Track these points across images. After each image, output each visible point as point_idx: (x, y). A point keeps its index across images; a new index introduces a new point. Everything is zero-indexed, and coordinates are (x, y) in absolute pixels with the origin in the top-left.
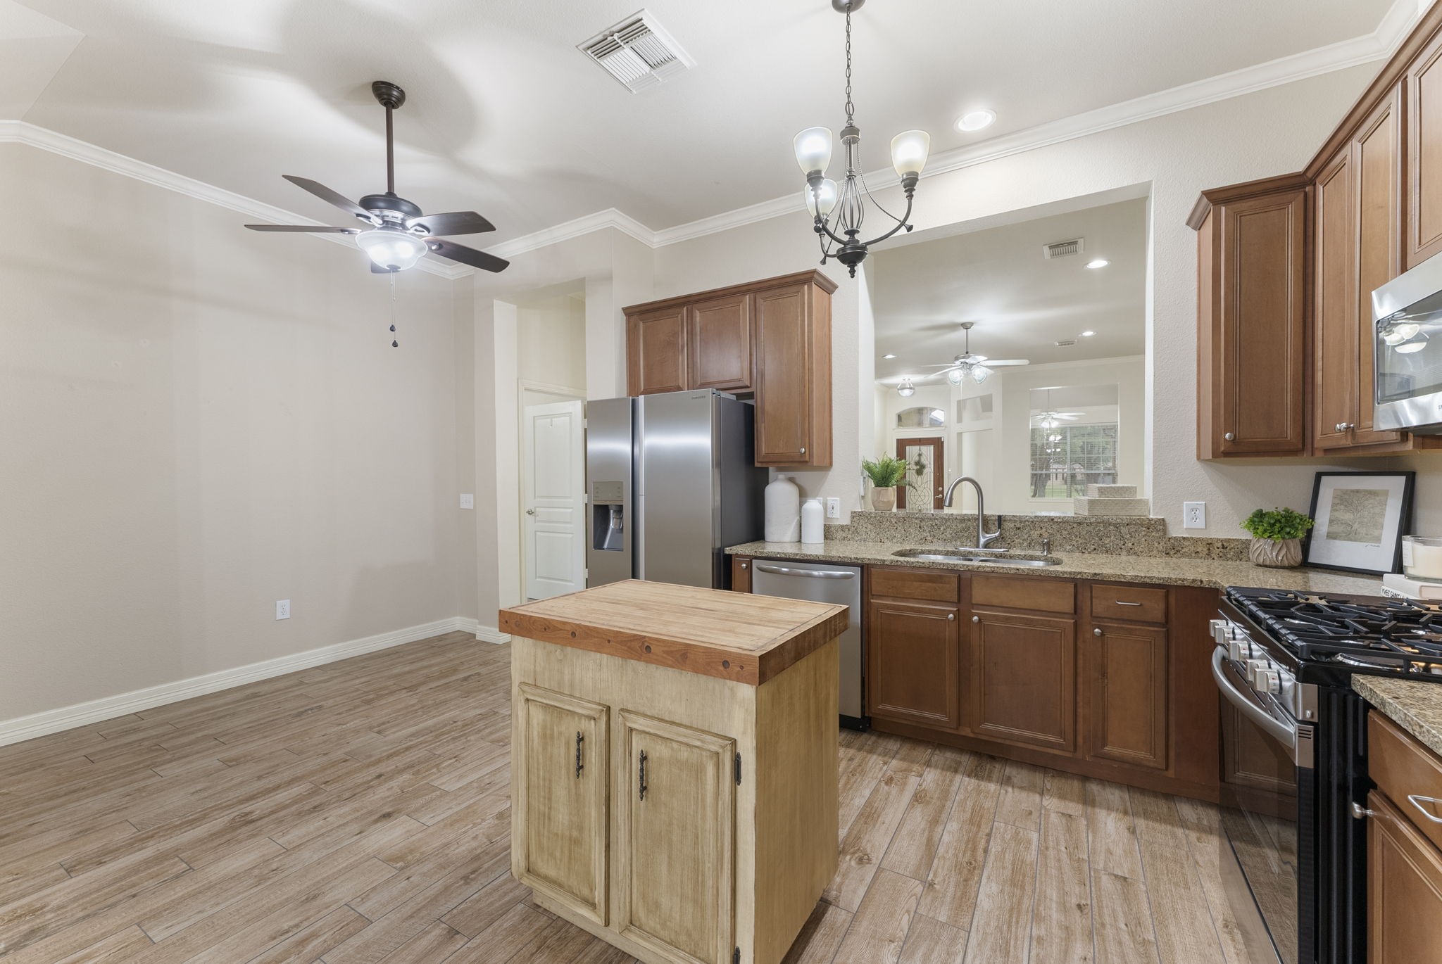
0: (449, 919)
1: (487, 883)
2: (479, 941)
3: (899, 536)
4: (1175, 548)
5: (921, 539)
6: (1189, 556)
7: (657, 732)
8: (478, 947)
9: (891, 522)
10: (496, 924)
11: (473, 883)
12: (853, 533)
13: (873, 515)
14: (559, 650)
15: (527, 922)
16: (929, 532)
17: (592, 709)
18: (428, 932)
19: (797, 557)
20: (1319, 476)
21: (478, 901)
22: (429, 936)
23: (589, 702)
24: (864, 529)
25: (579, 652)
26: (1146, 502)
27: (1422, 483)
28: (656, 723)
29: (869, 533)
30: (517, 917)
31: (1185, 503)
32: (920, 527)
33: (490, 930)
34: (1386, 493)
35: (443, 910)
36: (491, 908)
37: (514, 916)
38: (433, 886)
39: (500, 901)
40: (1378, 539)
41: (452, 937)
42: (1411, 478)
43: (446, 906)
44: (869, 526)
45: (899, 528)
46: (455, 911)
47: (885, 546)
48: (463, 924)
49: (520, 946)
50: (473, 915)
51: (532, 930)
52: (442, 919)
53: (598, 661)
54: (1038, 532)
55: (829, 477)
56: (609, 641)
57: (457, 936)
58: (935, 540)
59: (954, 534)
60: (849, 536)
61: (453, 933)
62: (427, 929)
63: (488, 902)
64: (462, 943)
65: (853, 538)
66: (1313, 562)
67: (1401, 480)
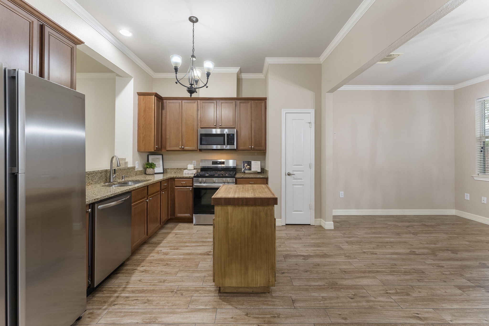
0: (292, 306)
1: (275, 309)
2: (289, 294)
4: (136, 173)
8: (290, 293)
10: (282, 295)
11: (278, 313)
15: (276, 290)
18: (299, 306)
20: (148, 155)
21: (281, 306)
22: (300, 305)
27: (164, 156)
30: (277, 293)
31: (136, 162)
33: (285, 295)
34: (160, 158)
35: (292, 311)
36: (280, 300)
37: (277, 294)
38: (290, 322)
39: (276, 301)
40: (160, 167)
41: (295, 300)
42: (162, 155)
43: (290, 311)
46: (289, 307)
48: (290, 302)
49: (282, 286)
50: (286, 302)
51: (277, 287)
52: (294, 308)
57: (293, 299)
61: (294, 301)
62: (300, 308)
63: (279, 303)
64: (293, 297)
66: (155, 172)
67: (161, 156)
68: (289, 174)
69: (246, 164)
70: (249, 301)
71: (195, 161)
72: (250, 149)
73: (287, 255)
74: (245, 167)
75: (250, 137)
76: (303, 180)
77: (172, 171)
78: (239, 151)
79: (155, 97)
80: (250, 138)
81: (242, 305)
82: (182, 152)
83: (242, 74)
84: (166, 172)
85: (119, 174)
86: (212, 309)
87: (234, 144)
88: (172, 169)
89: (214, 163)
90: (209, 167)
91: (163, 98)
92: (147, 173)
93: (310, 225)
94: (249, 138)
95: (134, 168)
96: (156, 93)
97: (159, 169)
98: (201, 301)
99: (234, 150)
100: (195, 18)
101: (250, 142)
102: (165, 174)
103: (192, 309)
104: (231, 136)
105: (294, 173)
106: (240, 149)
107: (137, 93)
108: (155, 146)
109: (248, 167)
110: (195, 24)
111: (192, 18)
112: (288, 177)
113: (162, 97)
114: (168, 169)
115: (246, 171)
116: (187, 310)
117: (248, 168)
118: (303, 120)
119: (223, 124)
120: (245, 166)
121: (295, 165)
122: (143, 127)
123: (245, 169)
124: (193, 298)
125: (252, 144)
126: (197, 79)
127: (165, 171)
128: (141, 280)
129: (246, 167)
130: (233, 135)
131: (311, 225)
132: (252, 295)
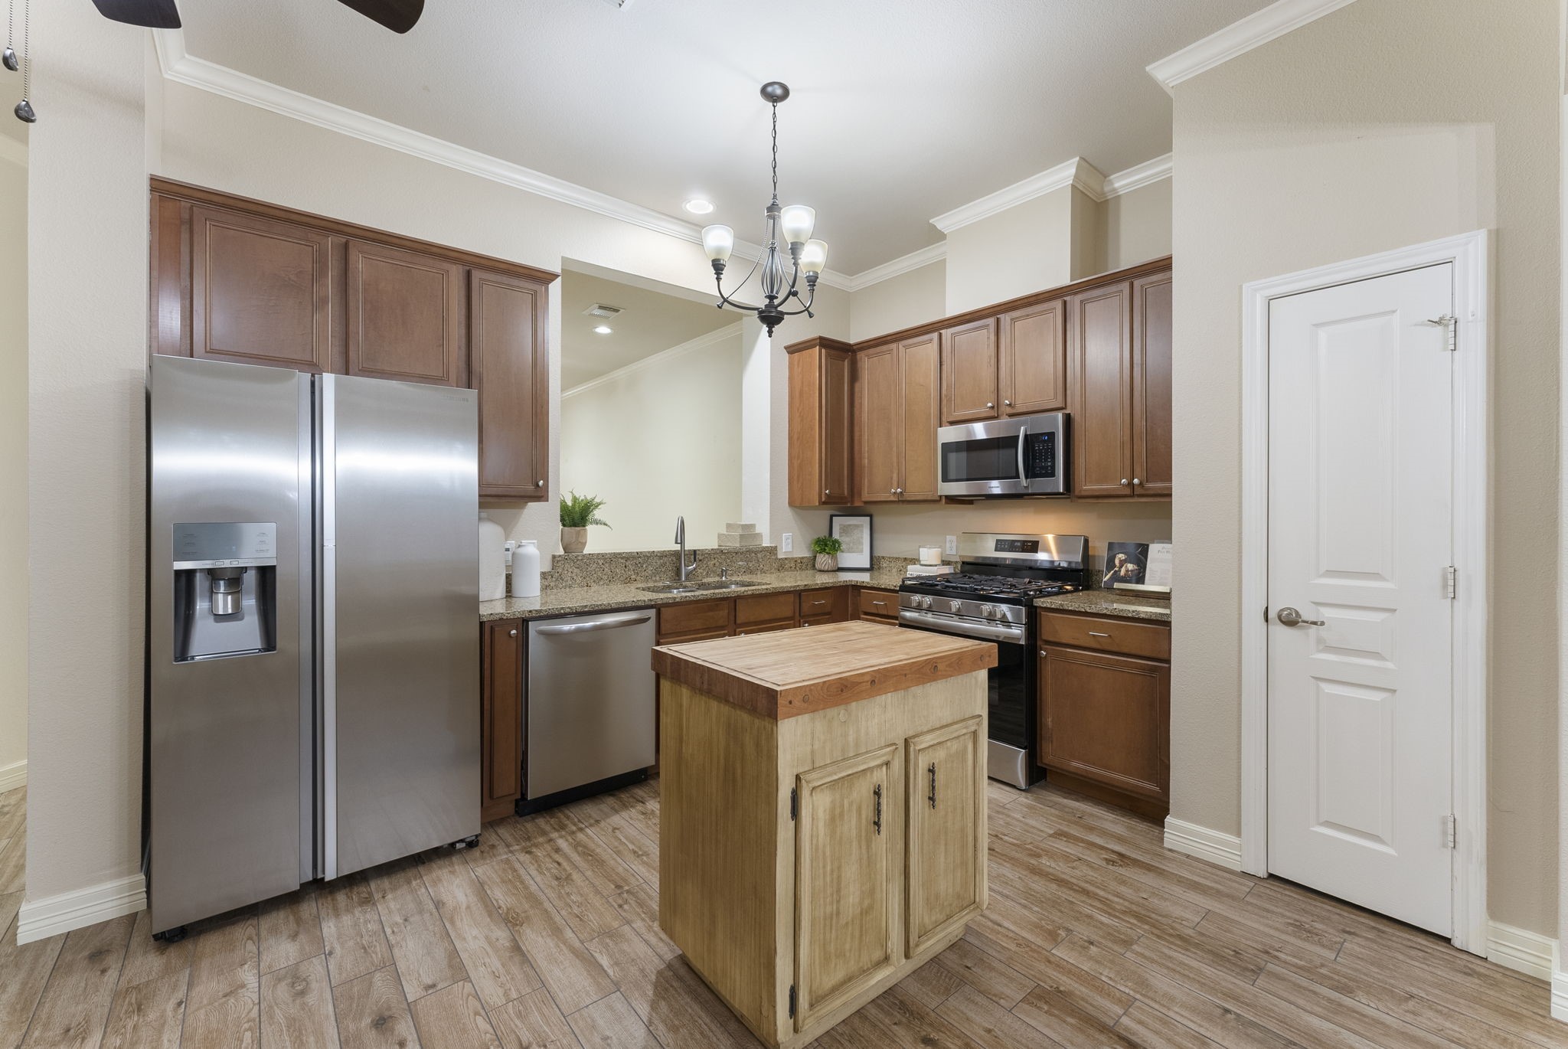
3: (606, 577)
4: (782, 565)
5: (627, 578)
6: (787, 570)
7: (939, 741)
9: (598, 563)
12: (557, 580)
13: (580, 558)
14: (842, 712)
16: (634, 570)
17: (884, 755)
19: (586, 610)
20: (832, 517)
23: (881, 748)
24: (570, 574)
25: (865, 702)
26: (759, 535)
27: (876, 519)
28: (938, 732)
29: (575, 578)
31: (784, 535)
32: (625, 567)
34: (862, 526)
40: (862, 551)
42: (871, 516)
44: (576, 570)
45: (606, 569)
47: (593, 589)
53: (883, 703)
54: (713, 562)
55: (523, 516)
56: (905, 675)
58: (638, 578)
59: (654, 571)
60: (552, 584)
65: (557, 586)
66: (840, 566)
67: (868, 519)
68: (1291, 620)
69: (1122, 556)
70: (698, 1036)
71: (954, 538)
72: (1128, 491)
73: (1061, 992)
74: (1115, 566)
75: (1127, 438)
76: (1390, 665)
77: (892, 564)
78: (1080, 501)
79: (823, 351)
80: (1128, 446)
81: (674, 1029)
82: (901, 506)
83: (1112, 177)
84: (879, 569)
85: (717, 564)
86: (612, 981)
87: (1052, 474)
88: (893, 558)
89: (1001, 545)
90: (988, 562)
91: (855, 347)
92: (818, 566)
93: (1448, 941)
94: (1123, 444)
95: (773, 550)
96: (821, 338)
97: (860, 558)
98: (625, 946)
99: (1055, 495)
100: (776, 86)
101: (1128, 462)
102: (876, 573)
103: (586, 951)
104: (1045, 441)
105: (1327, 613)
106: (1083, 493)
107: (786, 348)
108: (823, 489)
109: (1130, 566)
110: (779, 105)
111: (770, 89)
112: (1280, 631)
113: (850, 345)
114: (883, 557)
115: (1116, 585)
116: (577, 944)
117: (1127, 571)
118: (1394, 312)
119: (1019, 402)
120: (1117, 562)
121: (1330, 573)
122: (798, 439)
123: (1117, 578)
124: (626, 928)
125: (1137, 469)
126: (811, 274)
127: (874, 565)
128: (618, 829)
129: (1121, 567)
130: (1052, 436)
131: (1457, 943)
132: (733, 1026)
